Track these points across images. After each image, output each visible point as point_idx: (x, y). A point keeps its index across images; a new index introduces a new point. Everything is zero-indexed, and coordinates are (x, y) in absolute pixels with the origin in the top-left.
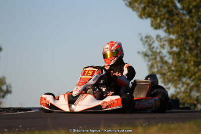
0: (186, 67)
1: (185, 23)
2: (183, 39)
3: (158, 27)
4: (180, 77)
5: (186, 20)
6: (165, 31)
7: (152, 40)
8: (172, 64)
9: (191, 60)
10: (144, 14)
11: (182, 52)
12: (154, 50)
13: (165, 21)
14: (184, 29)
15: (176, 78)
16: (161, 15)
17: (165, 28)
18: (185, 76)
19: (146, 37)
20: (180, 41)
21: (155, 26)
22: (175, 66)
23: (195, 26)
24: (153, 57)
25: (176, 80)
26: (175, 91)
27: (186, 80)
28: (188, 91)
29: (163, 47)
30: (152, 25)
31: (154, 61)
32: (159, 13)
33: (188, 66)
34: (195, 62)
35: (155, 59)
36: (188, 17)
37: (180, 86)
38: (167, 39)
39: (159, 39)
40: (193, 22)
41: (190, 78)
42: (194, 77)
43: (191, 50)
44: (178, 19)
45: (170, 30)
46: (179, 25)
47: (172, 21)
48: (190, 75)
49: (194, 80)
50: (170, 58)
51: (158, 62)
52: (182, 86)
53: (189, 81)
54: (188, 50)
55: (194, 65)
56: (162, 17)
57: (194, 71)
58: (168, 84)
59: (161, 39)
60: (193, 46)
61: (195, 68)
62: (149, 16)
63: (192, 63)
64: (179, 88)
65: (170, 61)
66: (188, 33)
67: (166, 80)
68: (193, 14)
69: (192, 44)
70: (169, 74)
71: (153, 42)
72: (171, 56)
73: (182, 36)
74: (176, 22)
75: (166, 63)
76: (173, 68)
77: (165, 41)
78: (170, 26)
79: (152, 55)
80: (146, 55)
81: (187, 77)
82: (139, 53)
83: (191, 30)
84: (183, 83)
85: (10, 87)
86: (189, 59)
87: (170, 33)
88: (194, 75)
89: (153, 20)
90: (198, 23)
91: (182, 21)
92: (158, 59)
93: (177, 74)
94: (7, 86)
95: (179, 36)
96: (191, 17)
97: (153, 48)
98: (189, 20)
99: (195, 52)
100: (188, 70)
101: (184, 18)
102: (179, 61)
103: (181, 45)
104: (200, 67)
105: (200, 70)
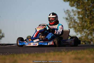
0: (86, 24)
3: (73, 5)
4: (83, 29)
6: (76, 8)
7: (70, 12)
8: (79, 23)
11: (84, 17)
12: (71, 16)
13: (76, 3)
14: (85, 7)
15: (81, 29)
17: (76, 6)
18: (85, 29)
19: (67, 11)
20: (83, 12)
22: (81, 24)
23: (90, 5)
24: (70, 20)
25: (81, 31)
26: (81, 36)
27: (86, 31)
28: (87, 35)
29: (75, 15)
30: (70, 5)
31: (71, 22)
34: (90, 22)
35: (71, 21)
36: (86, 1)
37: (83, 33)
39: (73, 11)
40: (89, 3)
41: (88, 29)
42: (89, 29)
43: (88, 16)
44: (82, 2)
45: (79, 7)
46: (82, 5)
47: (79, 3)
48: (87, 28)
49: (89, 30)
50: (78, 20)
51: (73, 22)
52: (84, 33)
53: (87, 31)
56: (75, 1)
58: (77, 32)
60: (89, 15)
61: (90, 25)
63: (89, 22)
64: (83, 34)
65: (78, 22)
66: (87, 8)
67: (76, 31)
69: (89, 13)
70: (78, 28)
71: (71, 13)
72: (79, 19)
73: (84, 10)
75: (76, 22)
76: (80, 25)
77: (76, 12)
80: (67, 19)
81: (86, 29)
82: (64, 18)
83: (88, 7)
84: (85, 32)
85: (4, 34)
86: (87, 20)
89: (70, 2)
90: (91, 4)
91: (84, 3)
92: (73, 21)
93: (82, 28)
94: (2, 34)
96: (88, 1)
97: (70, 16)
99: (90, 17)
100: (87, 26)
101: (85, 1)
102: (83, 22)
103: (84, 14)
104: (92, 24)
105: (92, 26)
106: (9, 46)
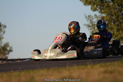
1: (111, 7)
2: (110, 16)
3: (95, 10)
5: (111, 5)
6: (99, 12)
9: (114, 28)
10: (87, 3)
11: (109, 23)
12: (93, 23)
14: (110, 10)
16: (97, 3)
17: (99, 10)
19: (88, 16)
20: (108, 17)
21: (93, 9)
23: (116, 8)
24: (93, 27)
30: (92, 9)
31: (93, 29)
32: (96, 2)
33: (113, 31)
36: (112, 3)
38: (101, 16)
39: (96, 17)
40: (115, 6)
44: (106, 5)
45: (103, 11)
46: (107, 8)
47: (103, 7)
48: (114, 36)
51: (96, 30)
54: (113, 22)
55: (116, 31)
56: (97, 4)
57: (117, 34)
59: (97, 17)
60: (115, 20)
61: (117, 33)
62: (90, 3)
63: (116, 30)
66: (113, 13)
68: (115, 2)
69: (115, 19)
71: (93, 19)
73: (109, 14)
74: (105, 6)
77: (99, 18)
78: (102, 9)
79: (92, 26)
80: (89, 26)
82: (84, 25)
83: (114, 11)
85: (12, 48)
86: (114, 27)
87: (102, 13)
88: (117, 36)
89: (92, 5)
91: (108, 6)
94: (10, 48)
95: (107, 14)
96: (114, 3)
98: (113, 5)
99: (117, 23)
100: (113, 34)
101: (110, 4)
103: (109, 20)
104: (120, 32)
105: (120, 34)
106: (20, 61)
